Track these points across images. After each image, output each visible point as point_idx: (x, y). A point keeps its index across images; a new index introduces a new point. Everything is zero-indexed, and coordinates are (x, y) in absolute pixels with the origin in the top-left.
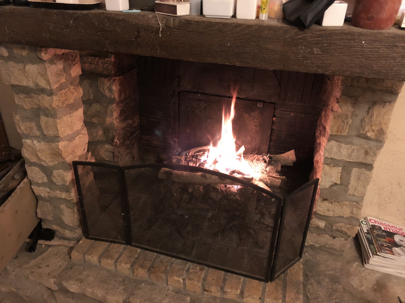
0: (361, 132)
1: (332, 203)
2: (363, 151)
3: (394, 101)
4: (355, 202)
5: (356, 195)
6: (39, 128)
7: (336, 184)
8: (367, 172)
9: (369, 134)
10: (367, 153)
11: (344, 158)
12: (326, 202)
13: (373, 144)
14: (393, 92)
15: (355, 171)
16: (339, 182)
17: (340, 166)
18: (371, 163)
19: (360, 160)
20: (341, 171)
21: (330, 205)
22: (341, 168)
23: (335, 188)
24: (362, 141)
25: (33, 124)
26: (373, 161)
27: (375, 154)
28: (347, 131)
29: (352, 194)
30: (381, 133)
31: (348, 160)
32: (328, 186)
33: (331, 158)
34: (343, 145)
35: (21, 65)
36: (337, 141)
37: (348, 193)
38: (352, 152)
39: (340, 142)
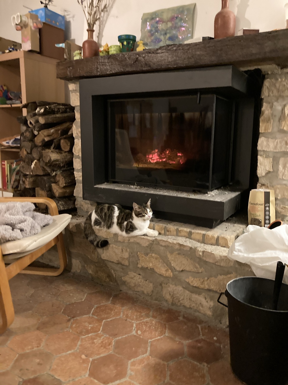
0: (280, 128)
1: (268, 188)
2: (284, 142)
5: (284, 178)
7: (269, 172)
9: (285, 129)
11: (272, 150)
12: (263, 187)
15: (281, 160)
16: (271, 170)
17: (271, 157)
19: (283, 150)
20: (272, 161)
22: (271, 159)
23: (269, 175)
24: (283, 135)
28: (271, 129)
29: (281, 178)
31: (275, 151)
32: (264, 174)
33: (264, 151)
34: (270, 139)
36: (265, 137)
37: (279, 178)
38: (277, 144)
39: (268, 138)
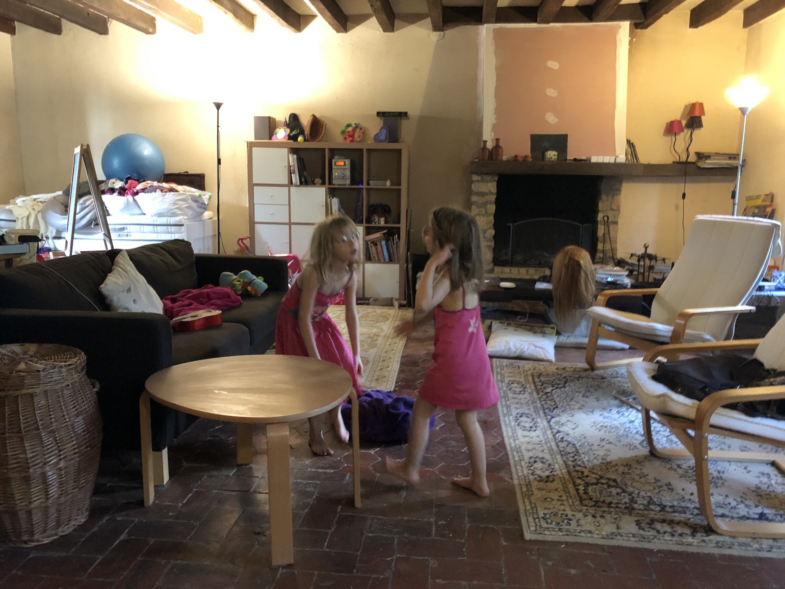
2: (613, 216)
3: (620, 194)
4: (613, 241)
5: (614, 237)
6: (486, 210)
7: (604, 234)
8: (616, 226)
10: (615, 217)
12: (602, 243)
13: (616, 212)
14: (619, 190)
15: (611, 226)
19: (613, 220)
20: (605, 227)
21: (604, 244)
23: (604, 236)
24: (612, 211)
25: (483, 209)
26: (618, 220)
27: (618, 216)
29: (612, 237)
30: (619, 207)
32: (602, 235)
33: (601, 221)
35: (486, 184)
36: (602, 213)
37: (610, 237)
39: (604, 213)
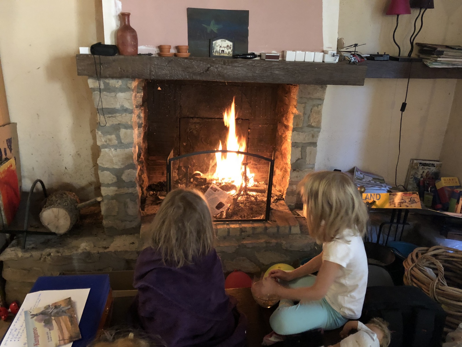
0: (309, 124)
1: (298, 172)
2: (311, 135)
3: (323, 104)
4: (311, 168)
5: (311, 163)
7: (299, 159)
8: (315, 148)
9: (313, 125)
10: (313, 136)
11: (302, 141)
12: (295, 171)
13: (315, 130)
14: (321, 99)
15: (308, 149)
16: (300, 157)
18: (316, 142)
19: (310, 141)
20: (301, 150)
21: (298, 173)
22: (300, 148)
23: (299, 161)
24: (310, 129)
25: (113, 136)
26: (317, 140)
28: (302, 124)
29: (308, 163)
30: (319, 122)
31: (305, 142)
32: (295, 161)
33: (295, 142)
34: (300, 133)
36: (297, 131)
37: (306, 163)
38: (305, 137)
39: (299, 131)
